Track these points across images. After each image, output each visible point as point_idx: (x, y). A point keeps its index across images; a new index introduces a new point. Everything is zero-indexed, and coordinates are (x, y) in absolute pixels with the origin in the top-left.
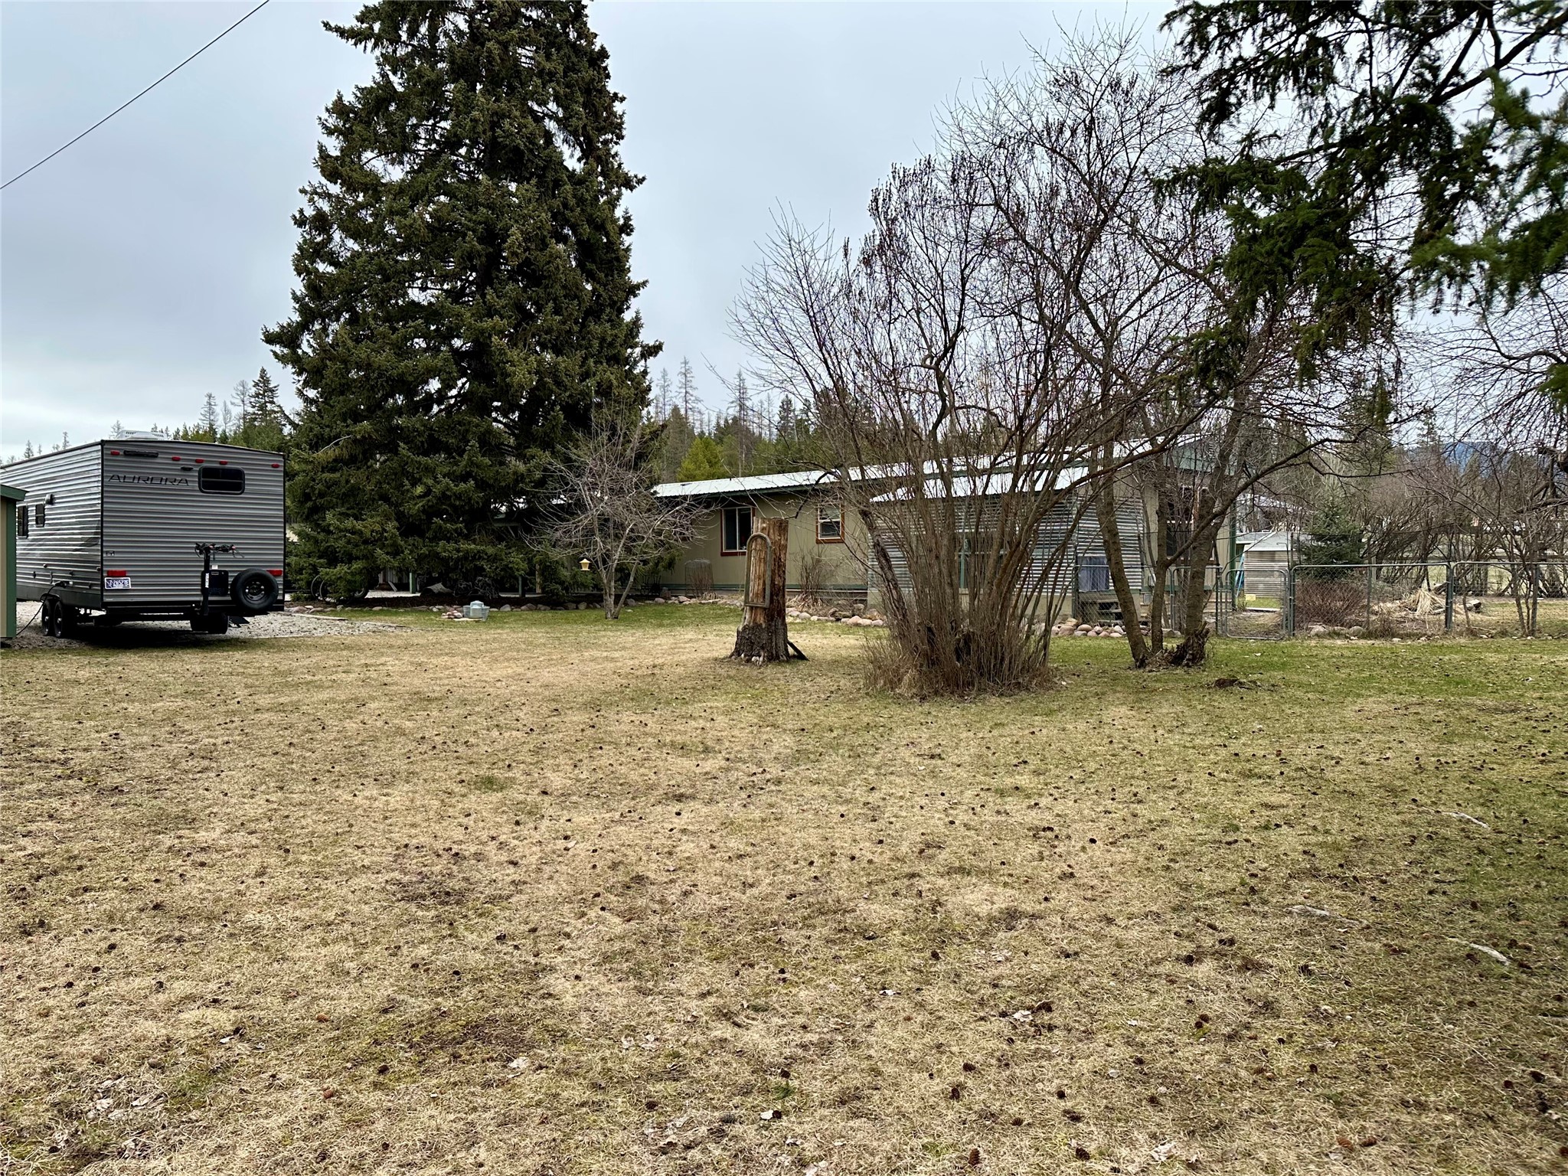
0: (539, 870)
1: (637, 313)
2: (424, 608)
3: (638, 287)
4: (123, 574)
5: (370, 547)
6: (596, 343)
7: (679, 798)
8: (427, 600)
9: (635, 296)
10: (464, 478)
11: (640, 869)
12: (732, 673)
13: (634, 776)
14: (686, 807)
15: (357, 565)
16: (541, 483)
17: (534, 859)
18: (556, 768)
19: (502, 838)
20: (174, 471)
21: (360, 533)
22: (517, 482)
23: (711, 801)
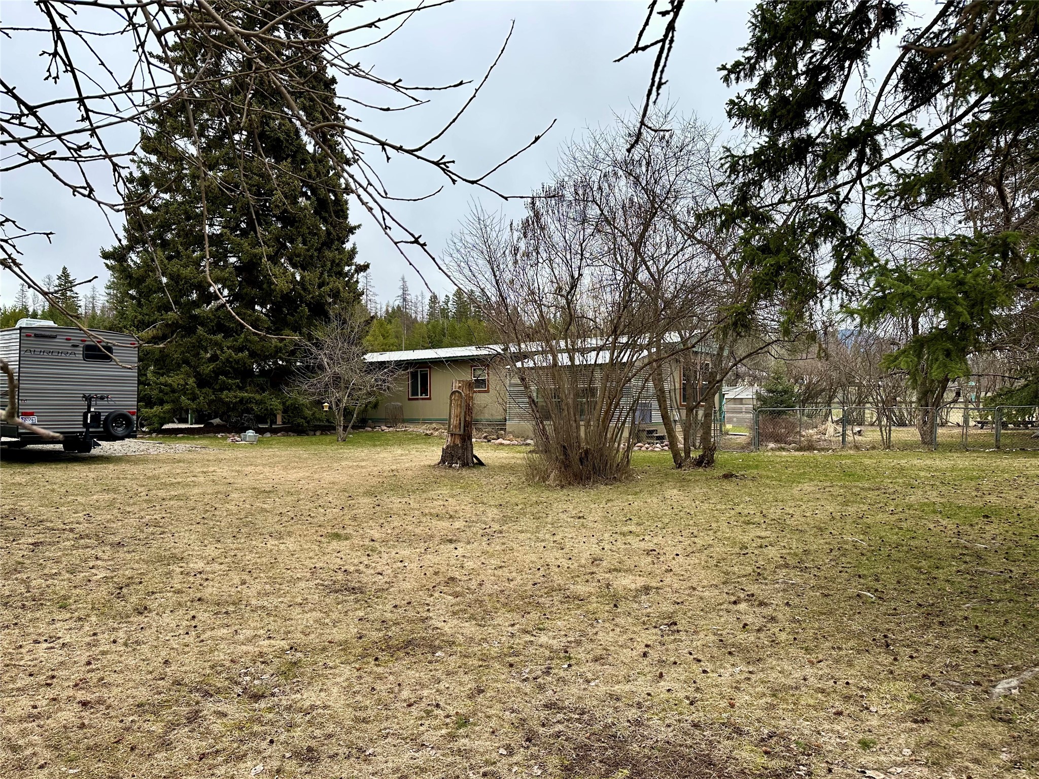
0: (396, 577)
1: (354, 244)
2: (212, 435)
3: (355, 228)
4: (32, 414)
5: (176, 395)
6: (329, 264)
7: (451, 541)
8: (209, 430)
9: (353, 234)
10: (240, 349)
11: (450, 574)
12: (443, 474)
13: (418, 531)
14: (459, 545)
15: (167, 407)
16: (293, 353)
17: (390, 571)
18: (371, 528)
19: (366, 563)
20: (67, 347)
21: (170, 385)
22: (277, 352)
23: (469, 543)
